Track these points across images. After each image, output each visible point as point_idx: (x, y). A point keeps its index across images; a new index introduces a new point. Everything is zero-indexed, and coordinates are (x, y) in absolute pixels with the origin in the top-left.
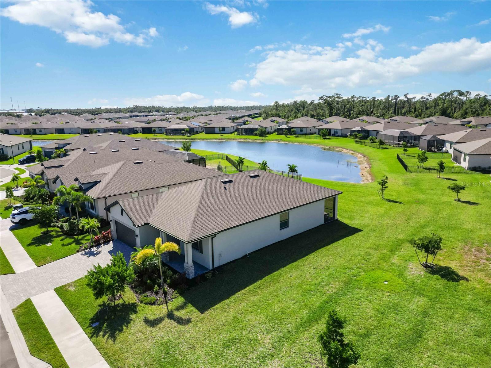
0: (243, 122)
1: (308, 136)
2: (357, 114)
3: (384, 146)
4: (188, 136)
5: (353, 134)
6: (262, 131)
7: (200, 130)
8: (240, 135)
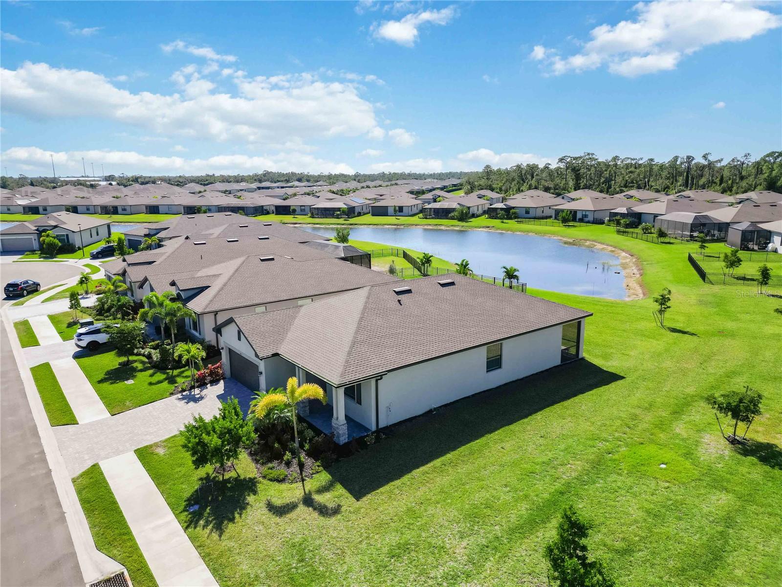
0: (433, 198)
1: (537, 222)
2: (622, 187)
3: (667, 240)
4: (345, 220)
5: (615, 219)
6: (462, 212)
7: (365, 210)
8: (426, 218)
